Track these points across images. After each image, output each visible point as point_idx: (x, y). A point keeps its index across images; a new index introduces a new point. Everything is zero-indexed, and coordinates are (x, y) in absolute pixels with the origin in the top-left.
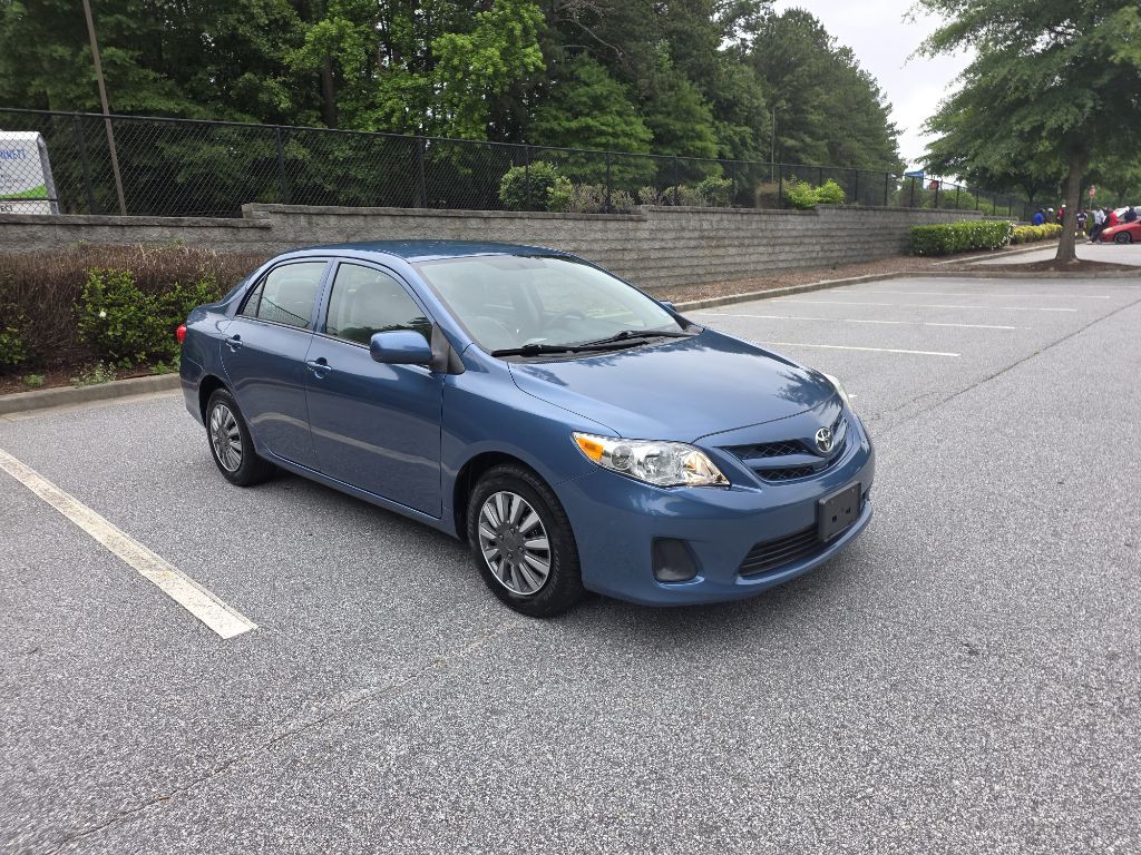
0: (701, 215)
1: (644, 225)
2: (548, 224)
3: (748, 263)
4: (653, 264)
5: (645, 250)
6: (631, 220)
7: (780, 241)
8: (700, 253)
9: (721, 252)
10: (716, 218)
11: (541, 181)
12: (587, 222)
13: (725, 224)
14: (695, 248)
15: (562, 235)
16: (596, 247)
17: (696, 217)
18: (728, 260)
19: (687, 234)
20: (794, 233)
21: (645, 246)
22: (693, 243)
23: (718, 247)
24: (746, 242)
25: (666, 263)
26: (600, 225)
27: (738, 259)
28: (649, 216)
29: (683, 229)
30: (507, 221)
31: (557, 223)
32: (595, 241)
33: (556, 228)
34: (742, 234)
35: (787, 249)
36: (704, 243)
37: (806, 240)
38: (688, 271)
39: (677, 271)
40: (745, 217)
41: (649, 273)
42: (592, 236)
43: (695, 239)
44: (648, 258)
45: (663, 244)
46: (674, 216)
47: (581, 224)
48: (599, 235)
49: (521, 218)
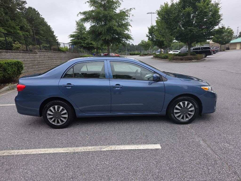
0: (47, 52)
1: (37, 54)
2: (16, 54)
3: (57, 63)
4: (41, 64)
5: (39, 60)
6: (35, 53)
7: (62, 58)
8: (49, 61)
9: (53, 61)
10: (50, 53)
11: (9, 42)
12: (25, 54)
13: (52, 55)
14: (48, 60)
15: (20, 57)
16: (28, 60)
17: (47, 53)
18: (54, 63)
19: (46, 57)
20: (64, 57)
21: (39, 59)
22: (47, 59)
23: (52, 60)
24: (56, 58)
25: (44, 64)
26: (28, 54)
27: (56, 63)
28: (38, 52)
29: (45, 56)
30: (6, 53)
31: (19, 54)
32: (28, 58)
33: (18, 55)
34: (55, 57)
35: (63, 60)
36: (49, 59)
37: (66, 58)
38: (48, 65)
39: (46, 65)
40: (55, 53)
41: (41, 66)
42: (27, 57)
43: (47, 58)
44: (40, 63)
45: (42, 59)
46: (43, 52)
47: (24, 54)
48: (28, 57)
49: (9, 52)
